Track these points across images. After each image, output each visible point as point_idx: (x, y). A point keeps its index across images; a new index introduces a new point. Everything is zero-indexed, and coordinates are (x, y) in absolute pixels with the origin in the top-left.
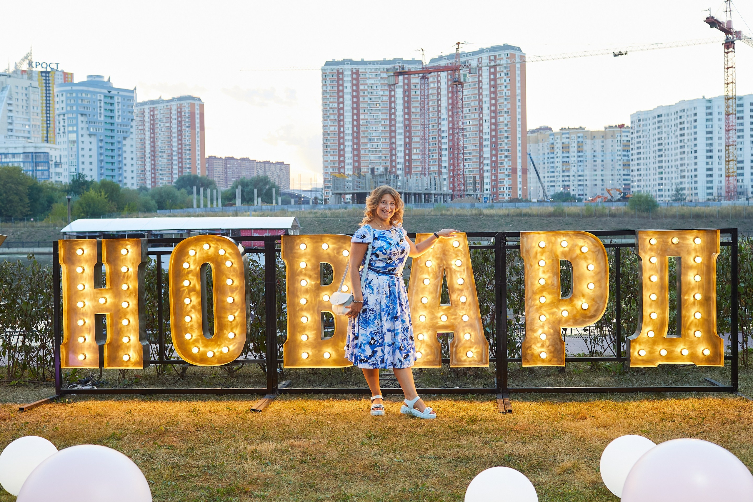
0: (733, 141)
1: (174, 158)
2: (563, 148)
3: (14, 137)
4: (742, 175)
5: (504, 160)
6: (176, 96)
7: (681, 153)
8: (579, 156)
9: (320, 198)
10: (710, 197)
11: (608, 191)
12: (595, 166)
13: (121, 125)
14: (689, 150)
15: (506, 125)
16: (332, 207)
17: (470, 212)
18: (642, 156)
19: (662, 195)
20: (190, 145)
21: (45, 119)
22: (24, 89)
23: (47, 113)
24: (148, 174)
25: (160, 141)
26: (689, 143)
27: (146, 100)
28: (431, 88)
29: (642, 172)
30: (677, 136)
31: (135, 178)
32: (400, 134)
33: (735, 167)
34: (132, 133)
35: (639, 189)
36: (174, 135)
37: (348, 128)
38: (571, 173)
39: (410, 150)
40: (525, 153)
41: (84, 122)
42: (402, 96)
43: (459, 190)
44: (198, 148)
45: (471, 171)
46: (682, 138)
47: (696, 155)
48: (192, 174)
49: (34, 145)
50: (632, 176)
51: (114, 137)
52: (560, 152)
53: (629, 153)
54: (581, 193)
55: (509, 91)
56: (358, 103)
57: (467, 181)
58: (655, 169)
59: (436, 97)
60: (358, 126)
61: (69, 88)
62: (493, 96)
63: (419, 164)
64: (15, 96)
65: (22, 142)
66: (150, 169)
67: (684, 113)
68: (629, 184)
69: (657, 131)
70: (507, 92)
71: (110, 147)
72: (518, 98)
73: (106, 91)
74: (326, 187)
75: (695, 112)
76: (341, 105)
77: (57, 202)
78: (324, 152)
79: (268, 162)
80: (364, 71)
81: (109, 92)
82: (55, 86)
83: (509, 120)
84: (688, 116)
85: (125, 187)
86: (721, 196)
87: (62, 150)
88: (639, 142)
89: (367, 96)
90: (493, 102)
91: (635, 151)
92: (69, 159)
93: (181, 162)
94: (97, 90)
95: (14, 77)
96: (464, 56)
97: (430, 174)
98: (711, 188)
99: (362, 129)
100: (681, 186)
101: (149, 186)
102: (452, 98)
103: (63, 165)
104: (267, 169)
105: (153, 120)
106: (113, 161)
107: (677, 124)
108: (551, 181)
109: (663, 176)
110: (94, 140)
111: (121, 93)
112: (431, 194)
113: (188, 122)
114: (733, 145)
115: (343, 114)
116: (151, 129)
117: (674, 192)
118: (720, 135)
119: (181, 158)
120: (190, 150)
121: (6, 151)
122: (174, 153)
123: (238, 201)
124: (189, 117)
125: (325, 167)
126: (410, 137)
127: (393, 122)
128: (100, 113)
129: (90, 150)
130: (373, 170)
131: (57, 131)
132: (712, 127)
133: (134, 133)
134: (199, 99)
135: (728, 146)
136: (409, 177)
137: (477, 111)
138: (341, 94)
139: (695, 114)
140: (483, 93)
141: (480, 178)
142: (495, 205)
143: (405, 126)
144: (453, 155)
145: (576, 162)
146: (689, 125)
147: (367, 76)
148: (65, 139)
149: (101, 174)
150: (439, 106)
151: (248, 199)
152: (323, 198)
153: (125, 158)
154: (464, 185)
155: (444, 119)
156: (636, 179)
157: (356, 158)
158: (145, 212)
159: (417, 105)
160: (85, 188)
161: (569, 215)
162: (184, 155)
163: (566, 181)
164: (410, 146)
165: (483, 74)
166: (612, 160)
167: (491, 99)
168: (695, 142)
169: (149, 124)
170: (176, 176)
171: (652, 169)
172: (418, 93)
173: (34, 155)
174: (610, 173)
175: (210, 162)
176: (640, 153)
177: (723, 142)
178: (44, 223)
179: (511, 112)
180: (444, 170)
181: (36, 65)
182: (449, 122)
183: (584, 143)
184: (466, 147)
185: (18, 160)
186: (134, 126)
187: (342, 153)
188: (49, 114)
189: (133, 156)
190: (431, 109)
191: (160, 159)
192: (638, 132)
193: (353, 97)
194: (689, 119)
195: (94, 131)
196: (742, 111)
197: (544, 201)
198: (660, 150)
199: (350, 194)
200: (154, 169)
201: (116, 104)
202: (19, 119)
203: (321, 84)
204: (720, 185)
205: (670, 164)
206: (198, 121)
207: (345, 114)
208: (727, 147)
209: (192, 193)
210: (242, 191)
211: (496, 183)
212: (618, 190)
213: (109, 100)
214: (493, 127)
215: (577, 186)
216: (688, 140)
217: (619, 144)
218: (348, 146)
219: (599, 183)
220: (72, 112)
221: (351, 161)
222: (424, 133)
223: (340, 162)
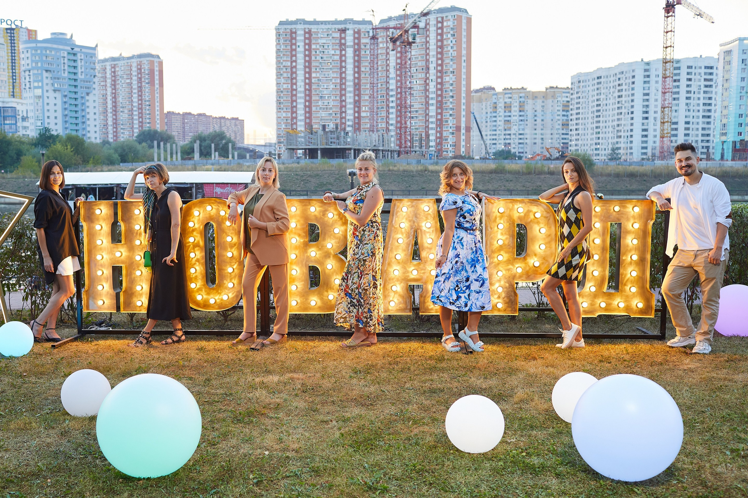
0: (669, 104)
1: (135, 113)
2: (505, 107)
4: (676, 135)
5: (449, 118)
6: (136, 54)
7: (618, 114)
8: (520, 116)
9: (273, 152)
10: (644, 157)
11: (547, 150)
12: (535, 125)
13: (84, 81)
14: (626, 111)
15: (452, 85)
16: (286, 161)
17: (416, 168)
18: (580, 116)
19: (599, 154)
20: (149, 101)
21: (11, 74)
23: (12, 69)
24: (110, 128)
25: (121, 96)
26: (626, 105)
27: (107, 57)
28: (380, 48)
29: (580, 132)
30: (615, 97)
31: (98, 132)
32: (350, 92)
33: (669, 129)
34: (94, 89)
35: (577, 148)
36: (134, 91)
37: (301, 86)
38: (512, 132)
39: (359, 107)
40: (469, 112)
41: (49, 78)
42: (352, 55)
43: (406, 147)
44: (157, 104)
45: (417, 129)
46: (620, 99)
47: (632, 116)
48: (152, 128)
50: (571, 135)
51: (77, 92)
52: (502, 111)
53: (568, 113)
54: (521, 150)
55: (455, 52)
56: (310, 62)
57: (413, 138)
58: (592, 129)
59: (384, 57)
60: (310, 84)
61: (34, 45)
62: (439, 56)
63: (367, 121)
66: (112, 123)
67: (623, 75)
68: (568, 143)
69: (596, 92)
70: (453, 53)
71: (74, 102)
72: (464, 58)
73: (69, 48)
74: (279, 142)
75: (633, 74)
76: (294, 64)
77: (25, 155)
78: (277, 109)
79: (224, 118)
80: (316, 30)
81: (72, 49)
82: (20, 43)
83: (454, 80)
84: (626, 78)
85: (89, 141)
86: (655, 156)
87: (29, 104)
88: (578, 103)
89: (319, 55)
90: (440, 62)
91: (574, 112)
92: (35, 114)
93: (142, 117)
94: (61, 47)
96: (412, 17)
97: (377, 131)
98: (646, 148)
99: (314, 87)
100: (617, 146)
101: (111, 140)
102: (400, 58)
103: (29, 119)
104: (223, 124)
105: (115, 76)
106: (76, 115)
107: (615, 86)
108: (493, 139)
109: (600, 135)
110: (58, 95)
111: (83, 50)
112: (379, 150)
113: (147, 79)
114: (668, 107)
115: (296, 73)
116: (112, 85)
117: (610, 152)
118: (656, 97)
119: (142, 113)
120: (150, 105)
122: (135, 109)
123: (197, 155)
124: (148, 74)
125: (278, 123)
126: (359, 95)
127: (344, 81)
128: (64, 70)
129: (55, 105)
130: (324, 127)
131: (23, 86)
132: (649, 89)
133: (96, 89)
134: (158, 57)
136: (358, 133)
137: (424, 71)
138: (294, 53)
139: (634, 77)
140: (430, 54)
141: (426, 135)
142: (440, 161)
143: (355, 85)
144: (401, 113)
145: (517, 121)
146: (627, 87)
147: (319, 35)
148: (31, 94)
149: (66, 128)
150: (388, 65)
151: (205, 154)
152: (277, 152)
153: (88, 113)
154: (410, 142)
155: (392, 79)
156: (574, 138)
157: (307, 115)
158: (108, 164)
159: (367, 64)
160: (51, 141)
161: (510, 172)
162: (144, 111)
163: (507, 139)
164: (360, 104)
165: (430, 35)
166: (552, 120)
167: (438, 59)
168: (632, 104)
169: (110, 80)
170: (136, 131)
171: (589, 129)
172: (368, 52)
173: (2, 109)
174: (549, 132)
175: (169, 117)
176: (579, 113)
177: (659, 104)
178: (14, 175)
179: (457, 73)
180: (391, 128)
182: (397, 81)
183: (526, 103)
184: (413, 106)
186: (96, 83)
187: (294, 109)
188: (15, 69)
190: (380, 68)
191: (121, 114)
192: (577, 93)
193: (305, 56)
194: (627, 81)
195: (59, 86)
196: (679, 74)
197: (486, 158)
198: (598, 111)
199: (302, 149)
200: (116, 123)
201: (79, 61)
203: (275, 43)
204: (654, 145)
205: (607, 124)
206: (157, 77)
207: (298, 72)
208: (663, 109)
209: (153, 147)
210: (200, 146)
211: (441, 140)
212: (557, 149)
213: (72, 57)
214: (439, 86)
215: (517, 144)
216: (626, 102)
217: (559, 104)
218: (301, 103)
219: (539, 141)
220: (37, 68)
221: (303, 118)
222: (373, 91)
223: (293, 118)
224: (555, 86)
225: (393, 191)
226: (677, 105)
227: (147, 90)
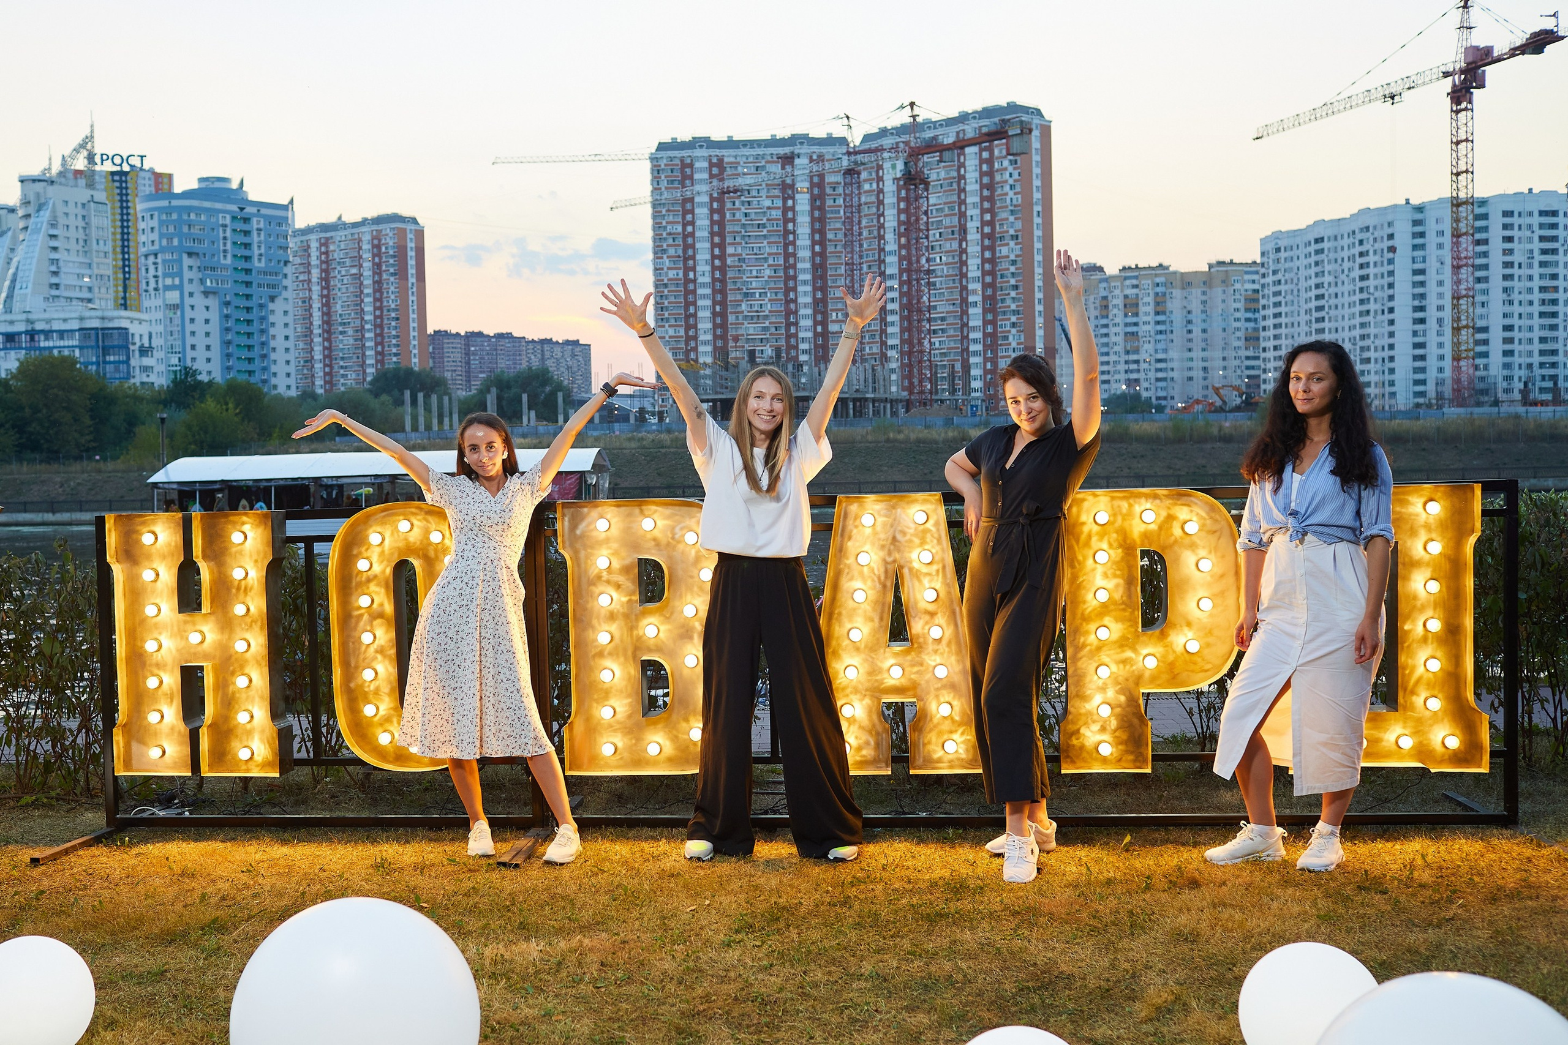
0: (1468, 289)
1: (367, 335)
2: (1125, 306)
3: (62, 300)
4: (1486, 355)
5: (1009, 332)
6: (369, 216)
7: (1361, 314)
8: (1158, 323)
9: (650, 409)
10: (1421, 400)
11: (1217, 390)
12: (1190, 340)
13: (265, 273)
14: (1378, 307)
15: (1014, 262)
16: (674, 426)
17: (943, 435)
18: (1283, 320)
20: (397, 310)
21: (120, 263)
22: (79, 205)
23: (123, 253)
25: (340, 302)
26: (1378, 294)
27: (313, 223)
28: (865, 192)
30: (1354, 280)
31: (293, 376)
32: (805, 282)
33: (1471, 341)
36: (366, 291)
37: (703, 272)
38: (1143, 356)
39: (825, 314)
40: (1051, 318)
41: (195, 269)
42: (807, 208)
43: (922, 392)
44: (413, 316)
45: (944, 354)
46: (1364, 284)
47: (1391, 316)
48: (403, 366)
49: (99, 314)
50: (1264, 360)
51: (251, 295)
52: (1121, 314)
53: (1257, 315)
54: (1161, 394)
55: (1019, 196)
56: (721, 223)
57: (936, 373)
59: (874, 210)
60: (723, 269)
61: (164, 203)
62: (986, 205)
64: (62, 220)
65: (78, 309)
66: (321, 357)
67: (1368, 234)
68: (1259, 376)
69: (1314, 269)
70: (1014, 197)
71: (244, 315)
72: (1037, 208)
73: (234, 208)
75: (1390, 231)
76: (689, 229)
77: (143, 424)
79: (549, 341)
80: (732, 160)
81: (242, 209)
82: (137, 199)
83: (1018, 253)
84: (1375, 240)
85: (274, 392)
86: (1442, 398)
87: (154, 322)
88: (1277, 294)
89: (739, 209)
90: (988, 217)
91: (1270, 312)
92: (166, 340)
93: (382, 343)
94: (219, 206)
95: (61, 184)
96: (929, 128)
97: (863, 361)
99: (730, 274)
101: (320, 391)
102: (906, 211)
103: (155, 352)
104: (547, 354)
105: (327, 262)
106: (250, 342)
107: (1354, 255)
110: (213, 302)
111: (264, 211)
112: (866, 399)
113: (393, 265)
114: (1467, 296)
115: (693, 246)
116: (322, 279)
118: (1441, 277)
119: (381, 335)
120: (397, 319)
121: (46, 327)
122: (368, 326)
124: (394, 256)
126: (824, 289)
127: (791, 261)
128: (225, 251)
129: (207, 321)
130: (752, 354)
131: (143, 286)
132: (1424, 261)
133: (290, 289)
134: (414, 221)
135: (1458, 299)
137: (956, 235)
138: (689, 206)
139: (1391, 237)
140: (968, 201)
141: (963, 366)
143: (815, 267)
144: (910, 323)
145: (1152, 333)
146: (1377, 258)
147: (740, 170)
148: (159, 302)
149: (229, 368)
150: (881, 226)
151: (510, 413)
152: (657, 410)
154: (931, 382)
155: (891, 253)
156: (1270, 366)
157: (719, 332)
159: (838, 225)
160: (197, 395)
161: (1140, 439)
162: (386, 330)
163: (1132, 371)
164: (826, 306)
165: (967, 163)
166: (1224, 330)
167: (983, 211)
168: (1391, 292)
169: (318, 270)
170: (370, 371)
172: (840, 201)
173: (100, 332)
174: (1219, 354)
175: (437, 342)
176: (1280, 314)
177: (1447, 290)
178: (119, 464)
179: (1023, 238)
180: (891, 353)
181: (102, 160)
182: (901, 259)
183: (1168, 296)
184: (935, 307)
185: (70, 343)
186: (289, 276)
187: (692, 321)
188: (128, 253)
189: (290, 332)
190: (865, 233)
191: (341, 337)
192: (1275, 272)
193: (712, 211)
194: (1378, 246)
195: (214, 285)
196: (1486, 229)
198: (1320, 309)
200: (329, 357)
201: (255, 233)
202: (71, 265)
203: (650, 188)
204: (1440, 375)
206: (412, 262)
207: (698, 245)
208: (1455, 301)
209: (402, 403)
210: (499, 398)
212: (1236, 388)
213: (240, 226)
214: (987, 266)
215: (1153, 381)
216: (1376, 288)
217: (1237, 296)
218: (704, 308)
219: (1197, 374)
220: (170, 249)
221: (709, 337)
222: (852, 280)
223: (688, 339)
224: (1228, 260)
225: (895, 482)
226: (1486, 292)
227: (392, 288)
